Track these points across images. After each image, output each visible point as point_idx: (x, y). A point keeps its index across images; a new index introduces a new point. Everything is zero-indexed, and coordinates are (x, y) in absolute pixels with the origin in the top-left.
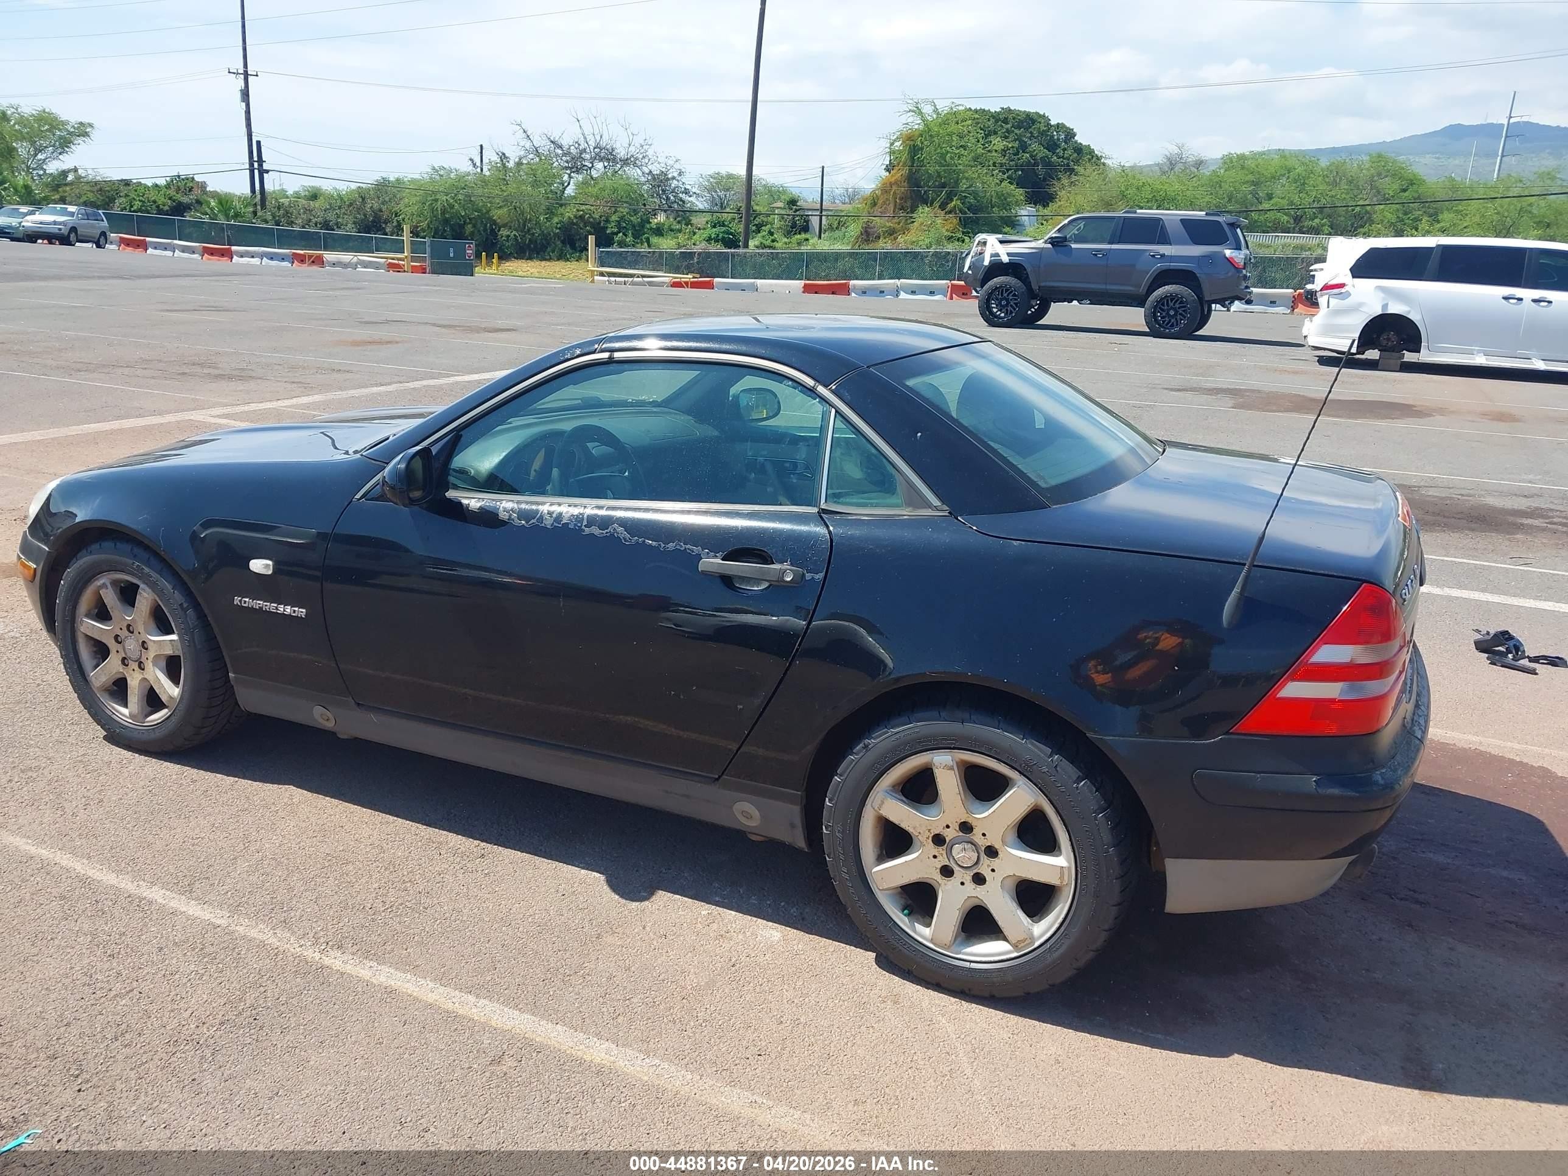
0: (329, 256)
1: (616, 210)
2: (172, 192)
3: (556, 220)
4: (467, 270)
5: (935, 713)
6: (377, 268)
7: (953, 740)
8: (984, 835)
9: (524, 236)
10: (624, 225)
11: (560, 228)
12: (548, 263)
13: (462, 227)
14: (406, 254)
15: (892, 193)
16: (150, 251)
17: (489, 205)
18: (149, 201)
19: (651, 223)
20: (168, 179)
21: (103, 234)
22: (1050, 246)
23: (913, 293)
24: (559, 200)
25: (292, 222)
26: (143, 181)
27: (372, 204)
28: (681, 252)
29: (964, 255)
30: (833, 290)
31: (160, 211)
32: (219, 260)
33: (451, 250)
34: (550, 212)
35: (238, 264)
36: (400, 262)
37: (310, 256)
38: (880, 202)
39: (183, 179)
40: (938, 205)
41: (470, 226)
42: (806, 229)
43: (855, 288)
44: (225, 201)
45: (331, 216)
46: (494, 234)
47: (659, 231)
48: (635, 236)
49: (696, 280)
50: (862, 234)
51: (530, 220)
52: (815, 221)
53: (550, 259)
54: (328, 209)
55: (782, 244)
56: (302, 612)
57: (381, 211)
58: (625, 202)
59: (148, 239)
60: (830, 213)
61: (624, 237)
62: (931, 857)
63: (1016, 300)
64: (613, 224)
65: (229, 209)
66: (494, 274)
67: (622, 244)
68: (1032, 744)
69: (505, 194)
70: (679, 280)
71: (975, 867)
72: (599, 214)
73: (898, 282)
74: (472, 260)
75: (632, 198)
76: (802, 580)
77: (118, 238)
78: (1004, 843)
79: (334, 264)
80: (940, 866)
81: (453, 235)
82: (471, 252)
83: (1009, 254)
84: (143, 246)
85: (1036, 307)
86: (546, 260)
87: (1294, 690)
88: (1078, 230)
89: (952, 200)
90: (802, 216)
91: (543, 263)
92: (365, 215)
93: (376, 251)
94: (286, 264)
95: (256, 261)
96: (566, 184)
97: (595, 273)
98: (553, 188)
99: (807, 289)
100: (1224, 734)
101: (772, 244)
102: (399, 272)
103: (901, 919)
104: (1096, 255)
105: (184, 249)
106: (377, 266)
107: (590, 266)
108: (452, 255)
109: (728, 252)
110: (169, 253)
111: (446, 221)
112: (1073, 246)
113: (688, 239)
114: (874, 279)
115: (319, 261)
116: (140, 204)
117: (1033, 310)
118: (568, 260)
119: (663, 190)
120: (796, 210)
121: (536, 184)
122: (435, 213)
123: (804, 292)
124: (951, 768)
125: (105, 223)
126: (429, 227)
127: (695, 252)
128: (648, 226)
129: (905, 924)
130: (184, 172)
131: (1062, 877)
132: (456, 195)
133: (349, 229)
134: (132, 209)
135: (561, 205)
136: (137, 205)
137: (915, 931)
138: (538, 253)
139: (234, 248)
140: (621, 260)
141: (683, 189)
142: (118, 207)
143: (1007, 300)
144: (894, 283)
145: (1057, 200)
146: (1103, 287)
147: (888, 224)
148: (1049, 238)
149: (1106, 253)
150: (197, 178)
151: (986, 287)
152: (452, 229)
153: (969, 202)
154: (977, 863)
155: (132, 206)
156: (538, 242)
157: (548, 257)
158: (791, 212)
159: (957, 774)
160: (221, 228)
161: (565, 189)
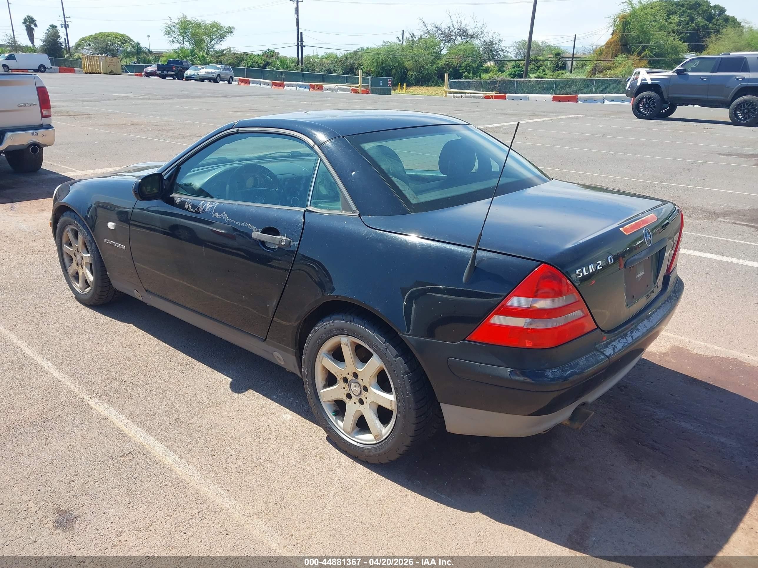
0: (326, 86)
1: (465, 60)
2: (264, 58)
3: (435, 66)
4: (388, 92)
5: (340, 316)
6: (346, 91)
7: (346, 331)
8: (362, 380)
9: (419, 75)
10: (469, 68)
11: (437, 70)
12: (430, 88)
13: (391, 70)
14: (359, 84)
15: (611, 48)
16: (251, 84)
17: (404, 60)
18: (255, 62)
19: (483, 67)
20: (263, 51)
21: (231, 77)
22: (676, 74)
23: (613, 101)
24: (438, 56)
25: (314, 70)
26: (253, 53)
27: (350, 60)
28: (491, 81)
29: (627, 80)
30: (569, 100)
31: (259, 67)
32: (279, 88)
33: (381, 82)
34: (433, 63)
35: (286, 90)
36: (357, 88)
37: (317, 86)
38: (604, 53)
39: (270, 51)
40: (636, 53)
41: (394, 70)
42: (564, 67)
43: (580, 98)
44: (283, 61)
45: (332, 67)
46: (405, 73)
47: (487, 71)
48: (474, 74)
49: (497, 95)
50: (592, 70)
51: (423, 66)
52: (569, 64)
53: (431, 86)
54: (330, 63)
55: (550, 76)
56: (124, 247)
57: (354, 63)
58: (470, 57)
59: (250, 79)
60: (578, 59)
61: (468, 74)
62: (343, 388)
63: (654, 104)
64: (463, 67)
65: (284, 65)
66: (403, 94)
67: (466, 77)
68: (377, 336)
69: (412, 54)
70: (488, 95)
71: (360, 395)
72: (457, 63)
73: (604, 95)
74: (391, 87)
75: (473, 54)
76: (290, 244)
77: (238, 79)
78: (370, 385)
79: (328, 90)
80: (346, 393)
81: (386, 75)
82: (391, 83)
83: (652, 79)
84: (248, 82)
85: (668, 108)
86: (429, 86)
87: (498, 320)
88: (695, 66)
89: (645, 51)
90: (562, 61)
91: (428, 88)
92: (347, 66)
93: (347, 83)
94: (307, 90)
95: (294, 88)
96: (442, 48)
97: (447, 92)
98: (435, 50)
99: (555, 99)
100: (462, 340)
101: (544, 76)
102: (356, 93)
103: (332, 417)
104: (702, 79)
105: (265, 84)
106: (346, 90)
107: (445, 89)
108: (381, 85)
109: (515, 81)
110: (258, 85)
111: (383, 68)
112: (690, 74)
113: (495, 74)
114: (592, 94)
115: (321, 88)
116: (251, 63)
117: (666, 110)
118: (439, 86)
119: (490, 50)
120: (560, 58)
121: (426, 49)
122: (378, 64)
123: (553, 101)
124: (347, 345)
125: (232, 72)
126: (375, 71)
127: (498, 81)
128: (481, 68)
129: (333, 420)
130: (271, 48)
131: (391, 406)
132: (388, 55)
133: (339, 73)
134: (248, 66)
135: (439, 59)
136: (250, 63)
137: (337, 424)
138: (426, 83)
139: (285, 83)
140: (461, 86)
141: (501, 49)
142: (242, 65)
143: (649, 104)
144: (602, 96)
145: (707, 49)
146: (705, 97)
147: (607, 65)
148: (676, 70)
149: (708, 78)
150: (276, 51)
151: (637, 97)
152: (386, 72)
153: (655, 51)
154: (360, 393)
155: (248, 65)
156: (426, 77)
157: (430, 85)
158: (557, 59)
159: (350, 348)
160: (281, 73)
161: (441, 50)
